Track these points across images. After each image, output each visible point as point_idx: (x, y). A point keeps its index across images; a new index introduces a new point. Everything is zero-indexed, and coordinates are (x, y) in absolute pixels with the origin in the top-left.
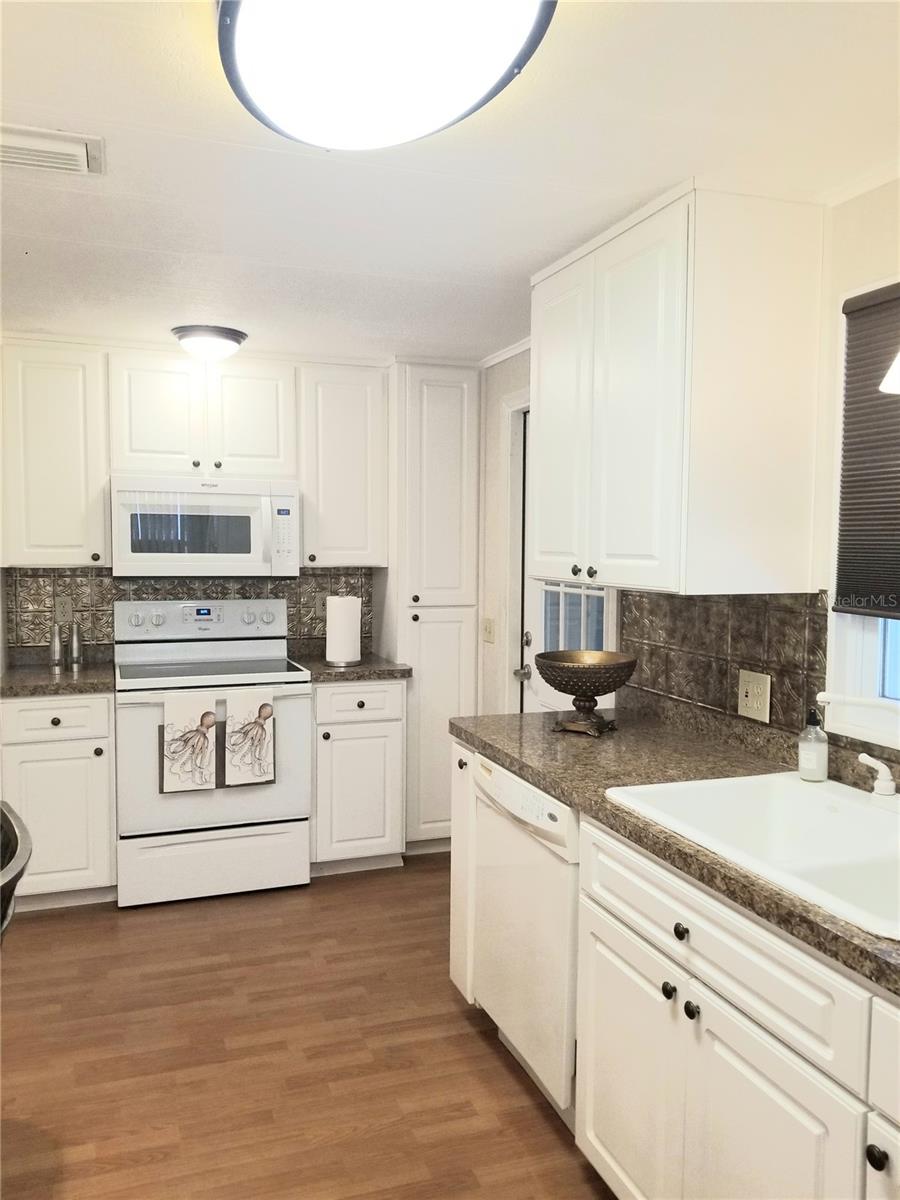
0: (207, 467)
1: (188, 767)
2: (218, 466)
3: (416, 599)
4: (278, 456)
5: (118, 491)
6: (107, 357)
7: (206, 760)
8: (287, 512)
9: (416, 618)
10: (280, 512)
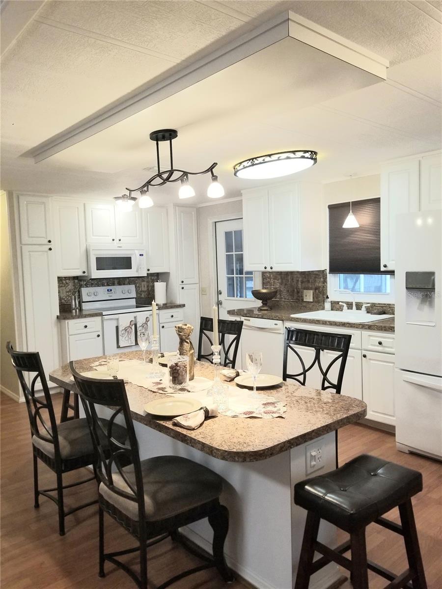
0: (117, 241)
1: (127, 339)
2: (120, 240)
3: (183, 282)
4: (136, 236)
5: (93, 250)
6: (84, 204)
7: (132, 335)
8: (143, 255)
9: (183, 288)
10: (140, 255)
